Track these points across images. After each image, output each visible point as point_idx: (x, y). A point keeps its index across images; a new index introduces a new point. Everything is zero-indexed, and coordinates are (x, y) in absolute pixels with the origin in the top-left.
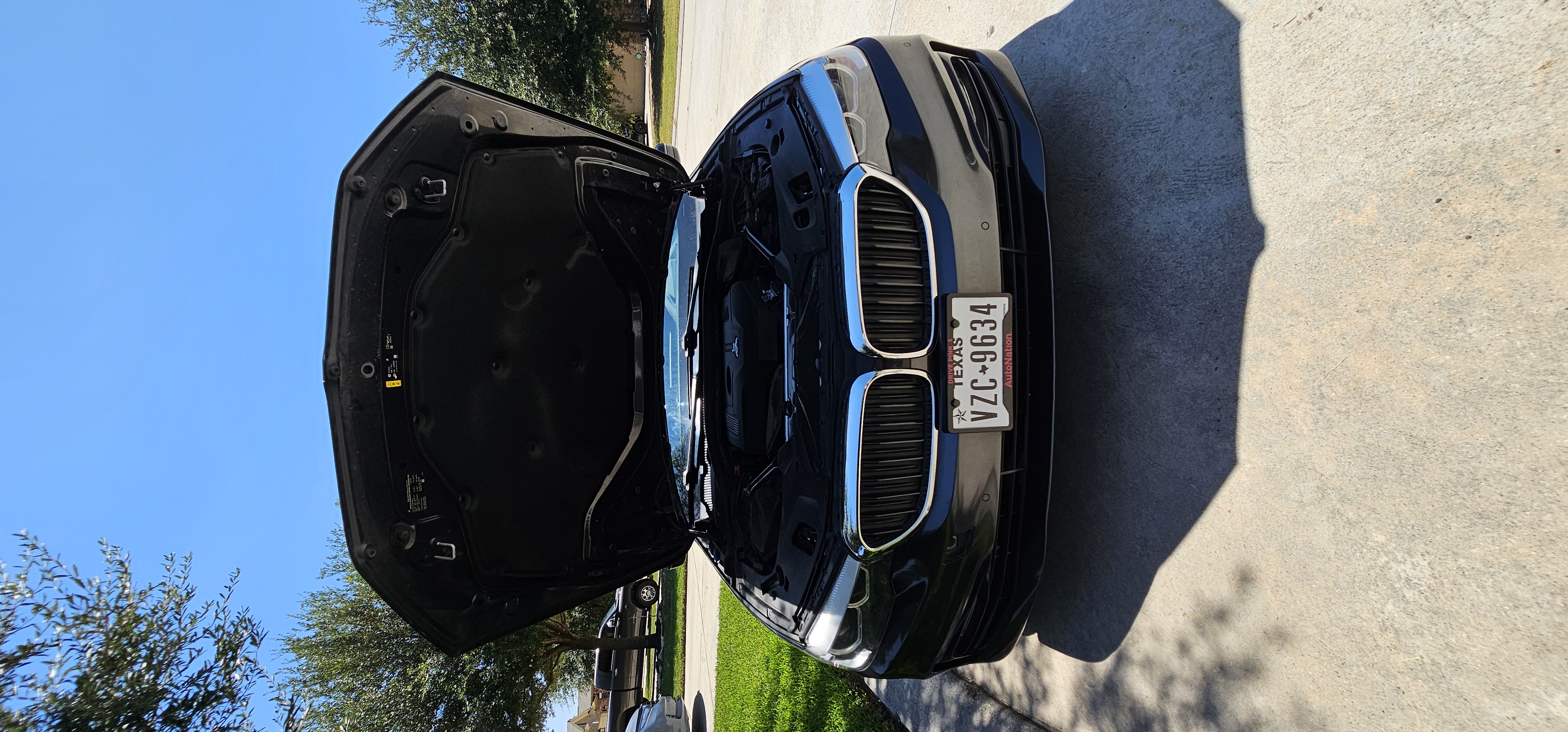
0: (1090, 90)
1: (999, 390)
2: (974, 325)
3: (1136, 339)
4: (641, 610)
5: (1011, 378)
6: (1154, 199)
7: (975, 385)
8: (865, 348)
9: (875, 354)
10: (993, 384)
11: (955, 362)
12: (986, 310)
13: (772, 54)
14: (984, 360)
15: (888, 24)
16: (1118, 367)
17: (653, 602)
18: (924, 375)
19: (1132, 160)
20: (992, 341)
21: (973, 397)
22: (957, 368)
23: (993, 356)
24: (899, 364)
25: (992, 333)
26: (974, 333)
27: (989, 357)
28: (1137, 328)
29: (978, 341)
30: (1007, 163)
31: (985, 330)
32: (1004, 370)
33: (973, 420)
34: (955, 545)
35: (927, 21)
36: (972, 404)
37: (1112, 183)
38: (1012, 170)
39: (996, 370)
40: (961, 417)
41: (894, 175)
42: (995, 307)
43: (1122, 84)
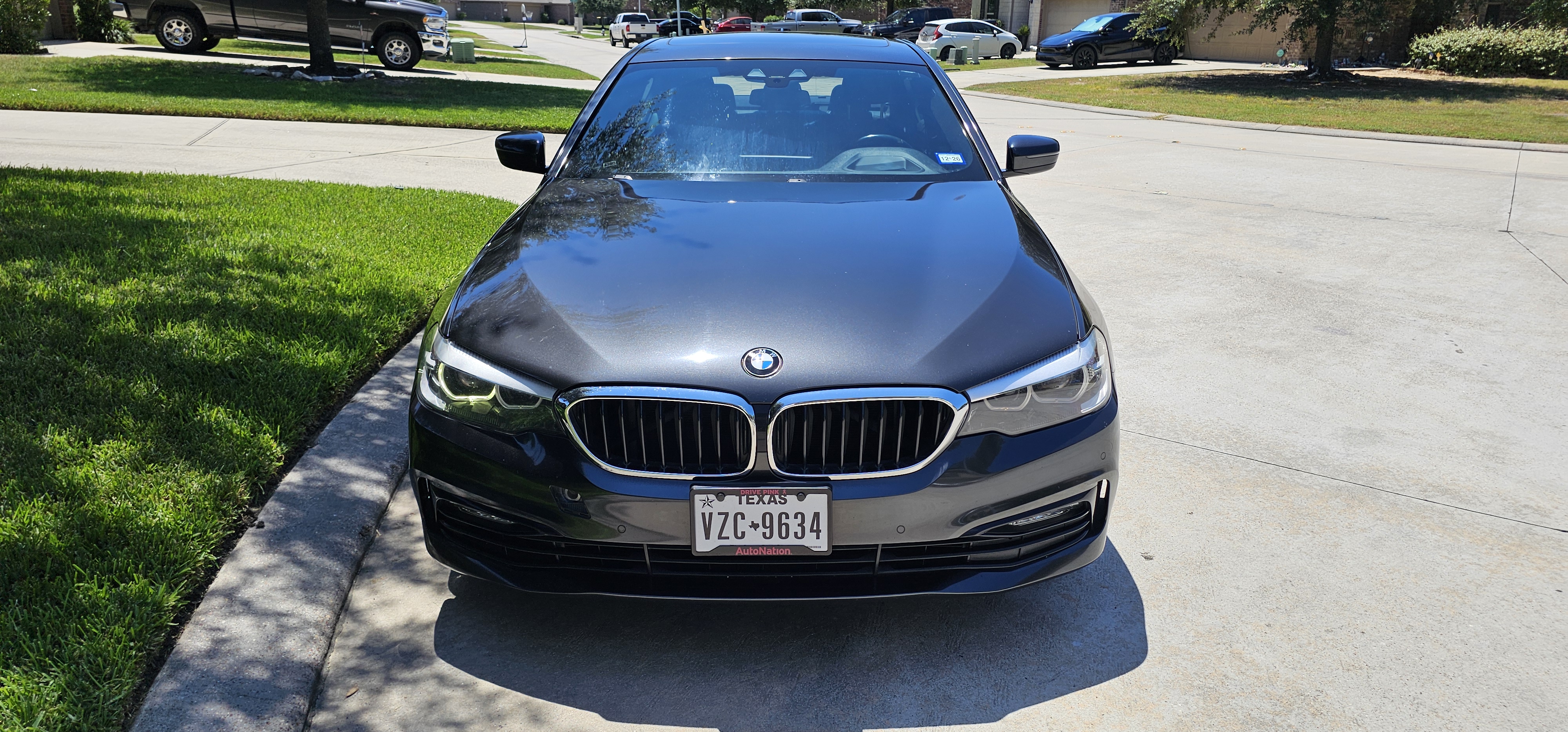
0: (1052, 649)
1: (733, 541)
2: (799, 516)
3: (784, 686)
4: (369, 39)
5: (745, 554)
6: (926, 701)
7: (739, 517)
8: (780, 407)
9: (772, 417)
10: (739, 535)
11: (763, 497)
12: (815, 528)
13: (1214, 285)
14: (765, 526)
15: (1198, 443)
16: (755, 672)
17: (383, 59)
18: (750, 467)
19: (970, 684)
20: (784, 535)
21: (727, 514)
22: (756, 498)
23: (768, 535)
24: (762, 441)
25: (791, 534)
26: (792, 516)
27: (768, 531)
28: (795, 687)
29: (784, 520)
30: (970, 557)
31: (794, 527)
32: (753, 546)
33: (703, 514)
34: (569, 498)
35: (1184, 489)
36: (719, 514)
37: (949, 667)
38: (963, 561)
39: (754, 538)
40: (707, 503)
41: (957, 437)
42: (818, 538)
43: (1050, 676)
